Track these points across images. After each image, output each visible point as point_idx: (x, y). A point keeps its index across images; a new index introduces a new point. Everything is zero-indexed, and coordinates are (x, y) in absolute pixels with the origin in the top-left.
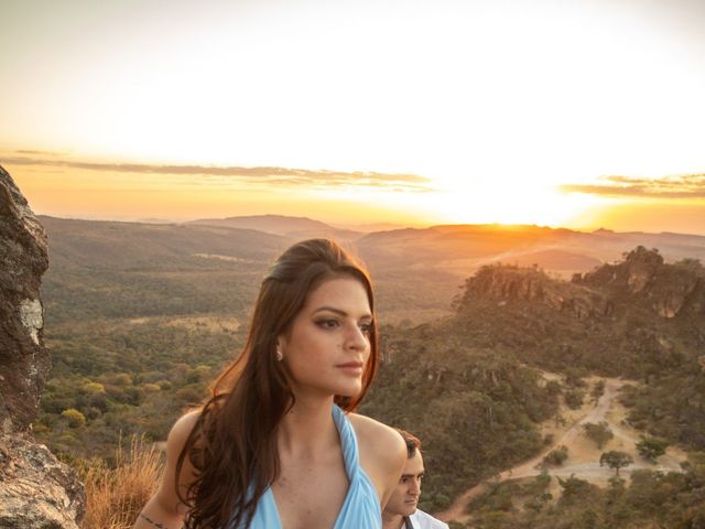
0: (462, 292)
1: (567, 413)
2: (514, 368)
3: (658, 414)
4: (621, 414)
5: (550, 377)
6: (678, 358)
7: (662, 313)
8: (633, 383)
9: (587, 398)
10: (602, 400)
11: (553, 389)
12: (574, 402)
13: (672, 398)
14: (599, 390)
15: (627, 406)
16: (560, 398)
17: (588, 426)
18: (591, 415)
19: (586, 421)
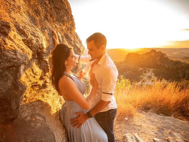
0: (126, 57)
1: (145, 74)
2: (135, 67)
3: (159, 74)
4: (153, 74)
5: (141, 69)
6: (161, 65)
7: (157, 59)
8: (155, 69)
9: (147, 72)
10: (150, 72)
11: (142, 70)
12: (145, 72)
13: (161, 71)
14: (149, 71)
15: (154, 73)
16: (143, 72)
17: (148, 76)
18: (149, 74)
19: (148, 75)
